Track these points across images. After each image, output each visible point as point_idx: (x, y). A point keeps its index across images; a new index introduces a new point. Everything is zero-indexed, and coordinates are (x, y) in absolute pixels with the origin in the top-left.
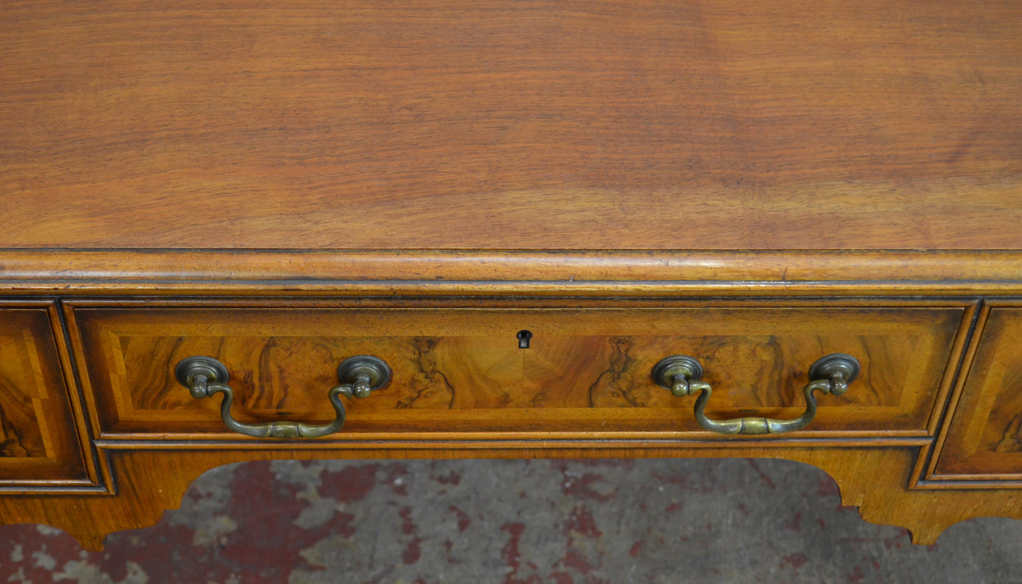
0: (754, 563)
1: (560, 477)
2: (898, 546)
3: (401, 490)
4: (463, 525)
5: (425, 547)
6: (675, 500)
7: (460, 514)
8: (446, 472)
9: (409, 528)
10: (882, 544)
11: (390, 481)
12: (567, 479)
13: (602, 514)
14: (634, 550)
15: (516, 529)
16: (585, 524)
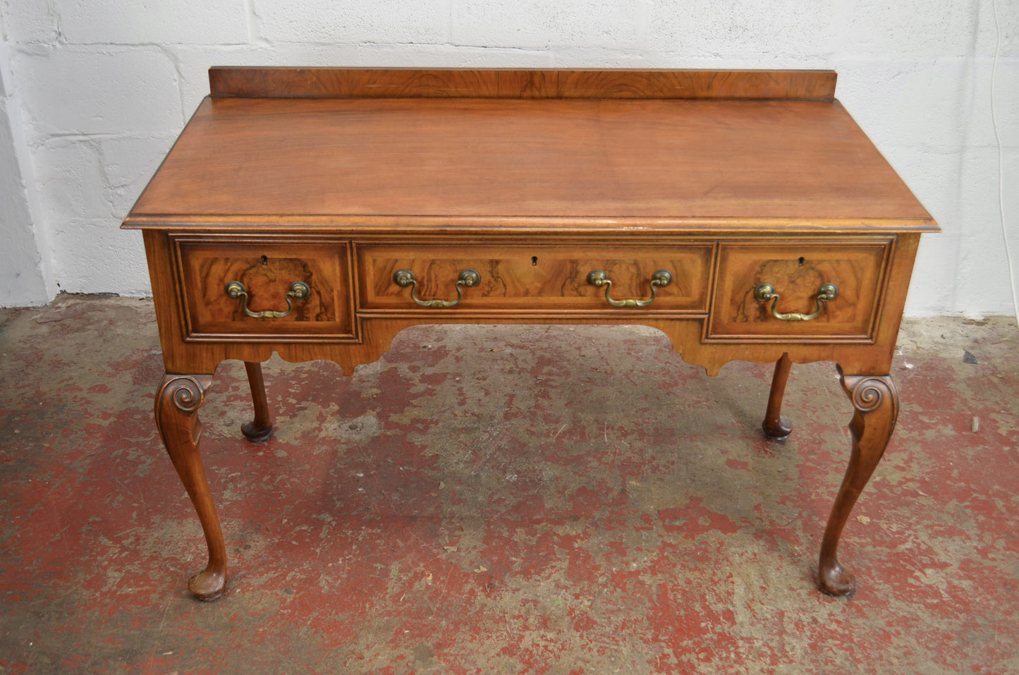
0: (623, 410)
1: (535, 379)
2: (694, 407)
3: (458, 382)
4: (487, 394)
5: (468, 401)
6: (588, 389)
7: (486, 390)
8: (480, 376)
9: (461, 394)
10: (686, 406)
11: (454, 378)
12: (538, 380)
13: (552, 393)
14: (566, 405)
15: (512, 396)
16: (545, 395)
